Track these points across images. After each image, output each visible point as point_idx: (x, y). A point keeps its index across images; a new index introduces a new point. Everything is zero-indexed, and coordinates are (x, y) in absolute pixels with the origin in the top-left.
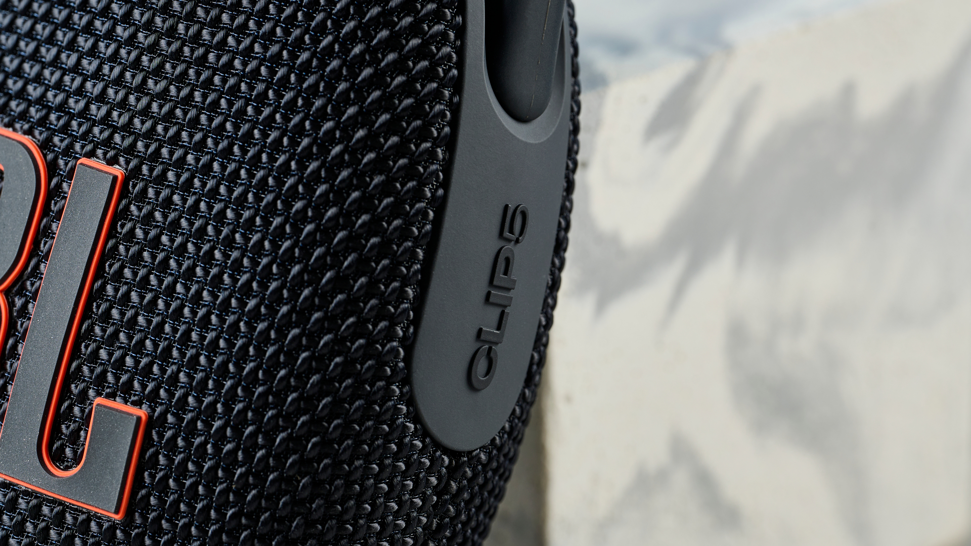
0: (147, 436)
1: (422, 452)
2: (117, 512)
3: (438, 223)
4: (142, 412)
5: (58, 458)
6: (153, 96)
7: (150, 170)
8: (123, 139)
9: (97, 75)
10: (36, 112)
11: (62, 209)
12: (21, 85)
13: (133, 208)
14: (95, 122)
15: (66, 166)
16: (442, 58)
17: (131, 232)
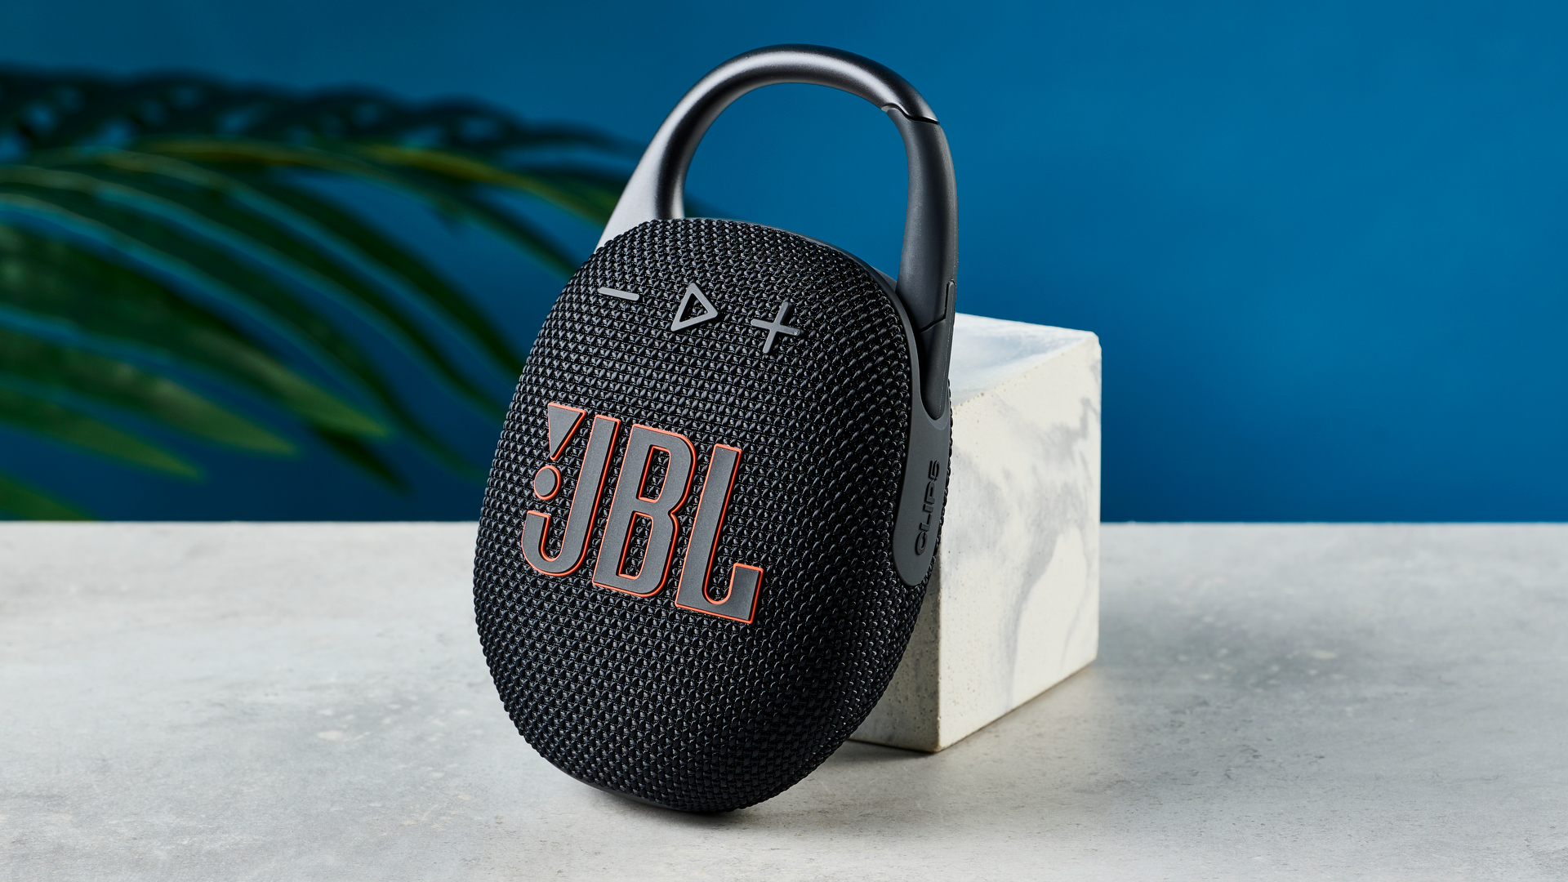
0: (763, 580)
1: (896, 585)
2: (749, 620)
3: (903, 470)
4: (760, 569)
5: (713, 595)
6: (753, 412)
7: (756, 449)
8: (738, 434)
9: (719, 402)
10: (685, 422)
11: (706, 471)
12: (673, 408)
13: (747, 468)
14: (721, 425)
15: (706, 448)
16: (902, 388)
17: (747, 480)
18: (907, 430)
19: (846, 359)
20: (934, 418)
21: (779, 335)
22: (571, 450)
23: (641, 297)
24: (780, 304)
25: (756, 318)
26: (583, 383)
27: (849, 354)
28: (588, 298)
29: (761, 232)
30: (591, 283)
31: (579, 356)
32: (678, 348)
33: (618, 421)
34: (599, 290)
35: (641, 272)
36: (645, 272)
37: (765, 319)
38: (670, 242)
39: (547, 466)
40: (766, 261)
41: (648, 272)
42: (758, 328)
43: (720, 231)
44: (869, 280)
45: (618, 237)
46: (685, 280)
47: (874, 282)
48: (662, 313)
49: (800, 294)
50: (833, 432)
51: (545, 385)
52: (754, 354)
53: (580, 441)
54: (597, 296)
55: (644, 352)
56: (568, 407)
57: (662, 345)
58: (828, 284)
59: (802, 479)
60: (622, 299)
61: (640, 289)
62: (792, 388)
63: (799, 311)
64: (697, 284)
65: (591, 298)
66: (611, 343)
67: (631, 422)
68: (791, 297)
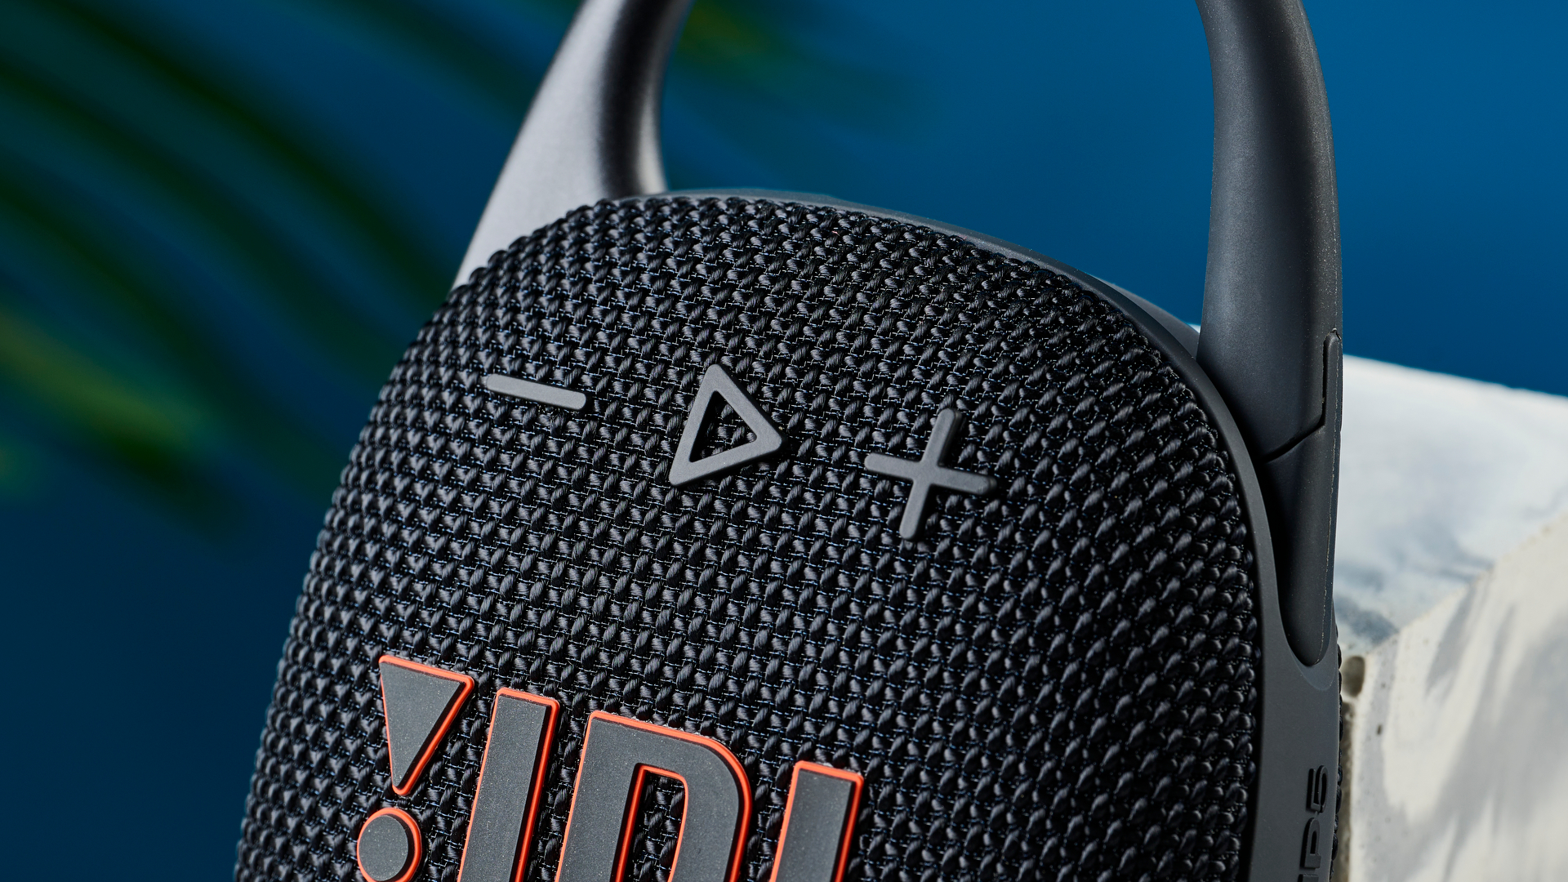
6: (886, 680)
7: (897, 772)
8: (851, 736)
9: (798, 656)
10: (717, 706)
11: (778, 825)
12: (685, 671)
13: (877, 819)
14: (806, 714)
15: (773, 771)
16: (1240, 606)
17: (880, 848)
18: (1256, 707)
19: (1104, 546)
20: (1307, 662)
21: (936, 494)
22: (442, 772)
23: (590, 398)
24: (931, 413)
25: (875, 450)
26: (460, 607)
27: (1110, 534)
28: (459, 400)
29: (868, 230)
30: (463, 361)
31: (449, 541)
32: (690, 525)
33: (552, 702)
34: (485, 380)
35: (586, 336)
36: (593, 337)
37: (898, 451)
38: (650, 259)
39: (387, 809)
40: (888, 305)
41: (602, 336)
42: (882, 477)
43: (768, 230)
44: (1141, 343)
45: (520, 243)
46: (695, 356)
47: (1152, 346)
48: (645, 439)
49: (980, 388)
50: (1084, 726)
51: (367, 607)
52: (877, 538)
53: (463, 750)
54: (478, 390)
55: (605, 535)
56: (429, 668)
57: (650, 515)
58: (1043, 361)
59: (1015, 845)
60: (544, 405)
61: (587, 379)
62: (976, 621)
63: (981, 431)
64: (725, 368)
65: (468, 399)
66: (523, 512)
67: (584, 703)
68: (956, 394)
